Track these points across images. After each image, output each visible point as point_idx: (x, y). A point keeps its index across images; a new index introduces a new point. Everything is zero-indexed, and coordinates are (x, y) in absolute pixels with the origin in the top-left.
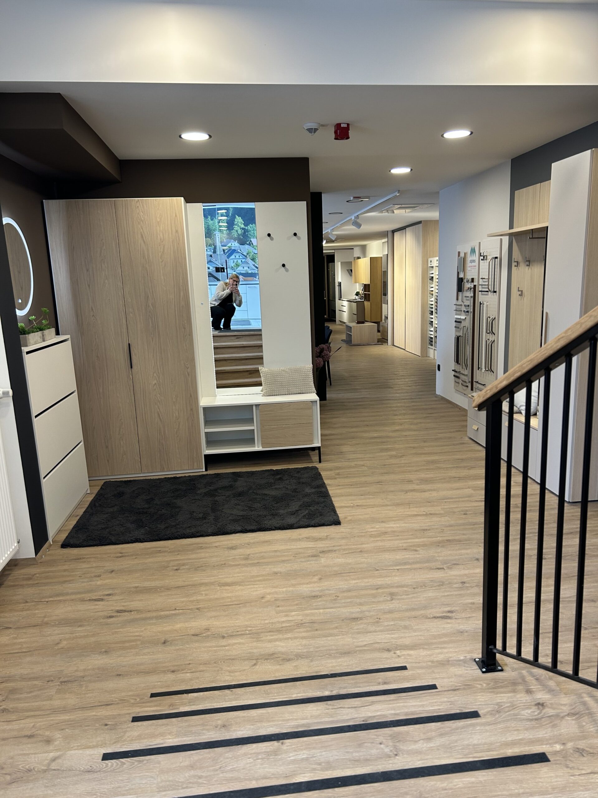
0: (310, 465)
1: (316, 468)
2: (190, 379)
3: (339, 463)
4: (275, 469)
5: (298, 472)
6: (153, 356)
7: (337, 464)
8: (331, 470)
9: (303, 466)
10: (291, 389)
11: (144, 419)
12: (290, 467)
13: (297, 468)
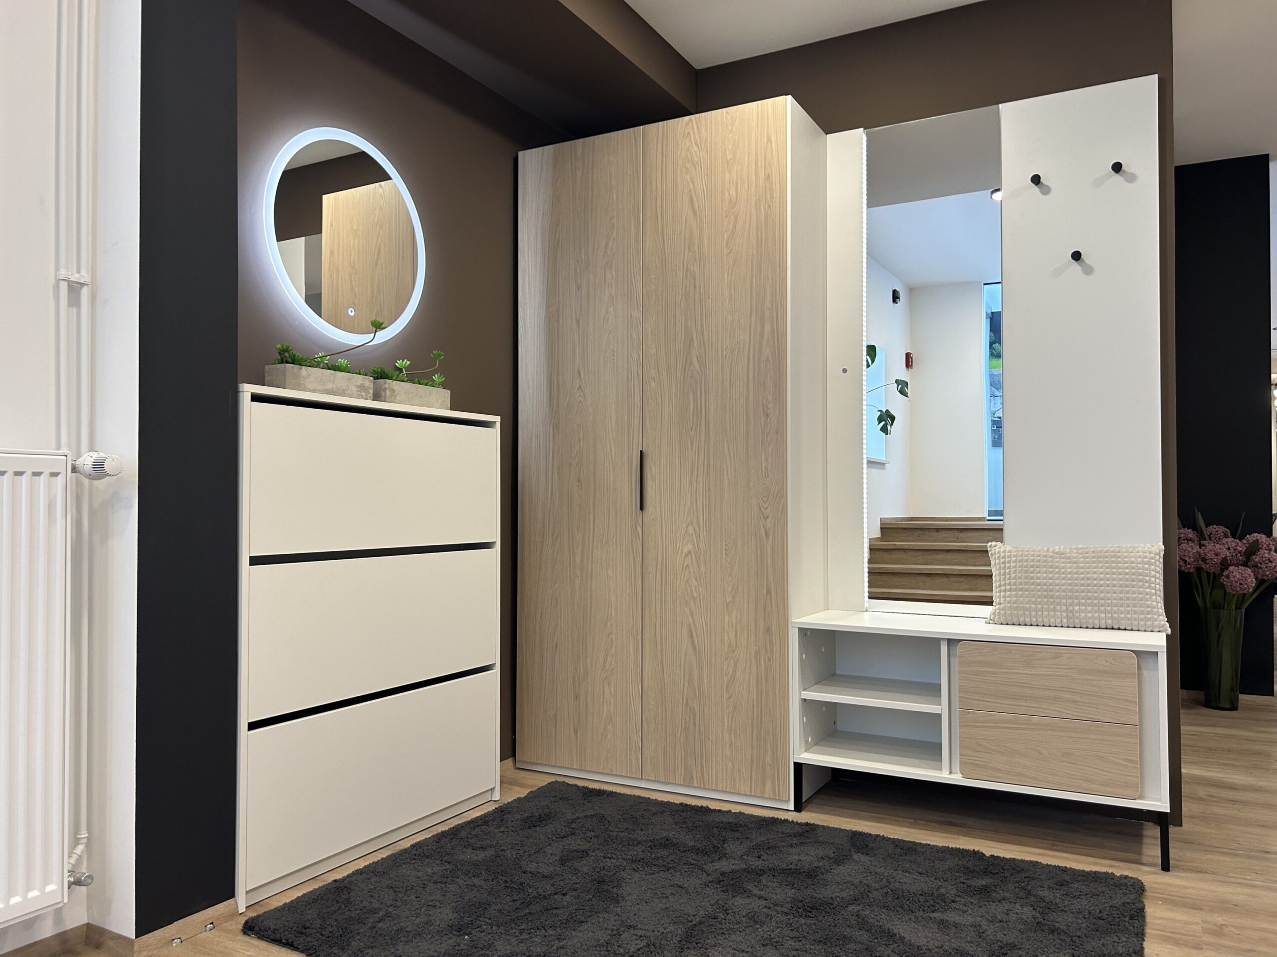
0: (1120, 870)
1: (1139, 888)
2: (769, 547)
3: (1239, 889)
4: (988, 854)
5: (1062, 884)
6: (691, 483)
7: (1229, 889)
8: (1196, 907)
9: (1088, 868)
10: (1080, 611)
11: (659, 642)
12: (1044, 861)
13: (1064, 870)
